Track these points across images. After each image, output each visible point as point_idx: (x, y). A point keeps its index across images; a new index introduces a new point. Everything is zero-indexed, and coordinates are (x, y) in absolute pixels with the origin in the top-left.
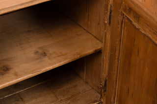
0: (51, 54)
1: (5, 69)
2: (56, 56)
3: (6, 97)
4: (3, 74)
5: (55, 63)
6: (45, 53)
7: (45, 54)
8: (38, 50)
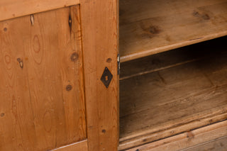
0: (215, 17)
1: (153, 30)
2: (223, 20)
3: (141, 74)
4: (151, 37)
5: (221, 30)
6: (207, 15)
7: (207, 17)
8: (197, 10)
